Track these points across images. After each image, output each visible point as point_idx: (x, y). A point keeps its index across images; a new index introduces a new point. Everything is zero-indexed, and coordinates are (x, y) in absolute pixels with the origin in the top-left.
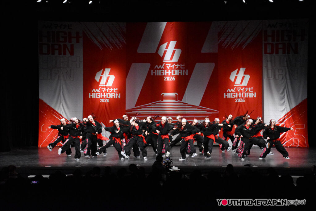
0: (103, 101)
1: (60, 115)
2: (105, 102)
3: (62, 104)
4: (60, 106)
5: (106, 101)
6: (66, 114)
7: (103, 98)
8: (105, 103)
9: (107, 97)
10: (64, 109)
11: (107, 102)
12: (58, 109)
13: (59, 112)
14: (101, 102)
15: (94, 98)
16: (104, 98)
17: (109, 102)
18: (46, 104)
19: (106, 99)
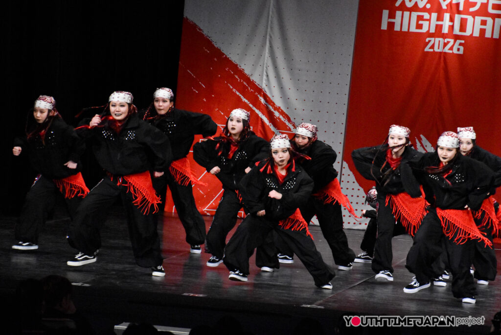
0: (437, 45)
1: (260, 91)
2: (446, 50)
3: (271, 47)
4: (260, 55)
5: (451, 49)
6: (281, 88)
7: (438, 32)
8: (445, 53)
9: (457, 31)
10: (276, 67)
11: (455, 51)
12: (254, 66)
13: (255, 78)
14: (427, 49)
15: (401, 32)
16: (444, 36)
17: (461, 52)
18: (209, 43)
19: (452, 41)
